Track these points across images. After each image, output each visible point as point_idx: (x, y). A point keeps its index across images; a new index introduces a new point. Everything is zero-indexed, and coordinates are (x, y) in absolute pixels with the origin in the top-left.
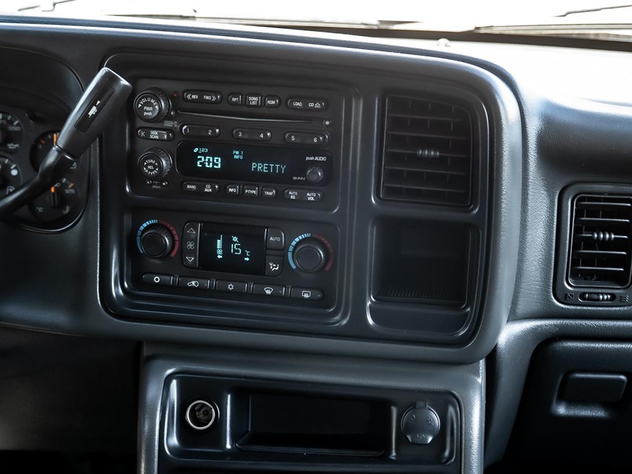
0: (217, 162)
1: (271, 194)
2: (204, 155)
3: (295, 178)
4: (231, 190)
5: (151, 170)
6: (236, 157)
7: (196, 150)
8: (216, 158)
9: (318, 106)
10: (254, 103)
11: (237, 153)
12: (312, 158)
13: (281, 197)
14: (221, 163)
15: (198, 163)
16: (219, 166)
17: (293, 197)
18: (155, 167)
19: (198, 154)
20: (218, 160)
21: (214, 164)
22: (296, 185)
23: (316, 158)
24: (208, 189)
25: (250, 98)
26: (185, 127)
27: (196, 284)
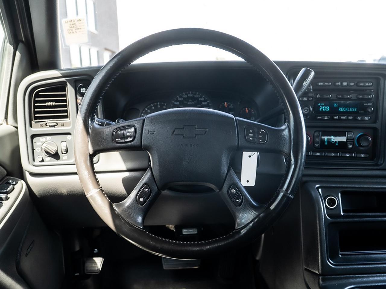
0: (328, 109)
1: (351, 118)
2: (323, 106)
3: (360, 112)
4: (335, 118)
5: (306, 111)
6: (335, 106)
7: (319, 104)
8: (327, 107)
9: (370, 84)
10: (345, 85)
11: (335, 104)
12: (366, 104)
13: (355, 119)
14: (329, 109)
15: (320, 109)
16: (328, 110)
17: (359, 119)
18: (308, 110)
19: (320, 106)
20: (328, 108)
21: (326, 109)
22: (360, 115)
23: (368, 104)
24: (326, 118)
25: (343, 83)
26: (318, 95)
27: (319, 154)
